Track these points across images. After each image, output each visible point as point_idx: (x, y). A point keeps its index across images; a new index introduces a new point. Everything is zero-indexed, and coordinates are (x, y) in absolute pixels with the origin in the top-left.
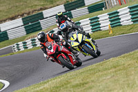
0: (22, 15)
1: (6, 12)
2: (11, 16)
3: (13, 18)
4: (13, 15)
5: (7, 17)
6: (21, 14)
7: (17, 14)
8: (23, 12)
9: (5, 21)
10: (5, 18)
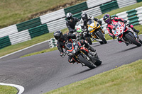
0: (64, 6)
1: (47, 3)
2: (52, 7)
3: (54, 10)
4: (55, 6)
5: (48, 8)
6: (63, 4)
7: (59, 5)
8: (65, 2)
9: (46, 12)
10: (45, 9)
